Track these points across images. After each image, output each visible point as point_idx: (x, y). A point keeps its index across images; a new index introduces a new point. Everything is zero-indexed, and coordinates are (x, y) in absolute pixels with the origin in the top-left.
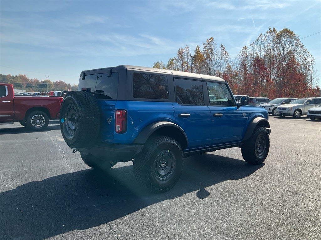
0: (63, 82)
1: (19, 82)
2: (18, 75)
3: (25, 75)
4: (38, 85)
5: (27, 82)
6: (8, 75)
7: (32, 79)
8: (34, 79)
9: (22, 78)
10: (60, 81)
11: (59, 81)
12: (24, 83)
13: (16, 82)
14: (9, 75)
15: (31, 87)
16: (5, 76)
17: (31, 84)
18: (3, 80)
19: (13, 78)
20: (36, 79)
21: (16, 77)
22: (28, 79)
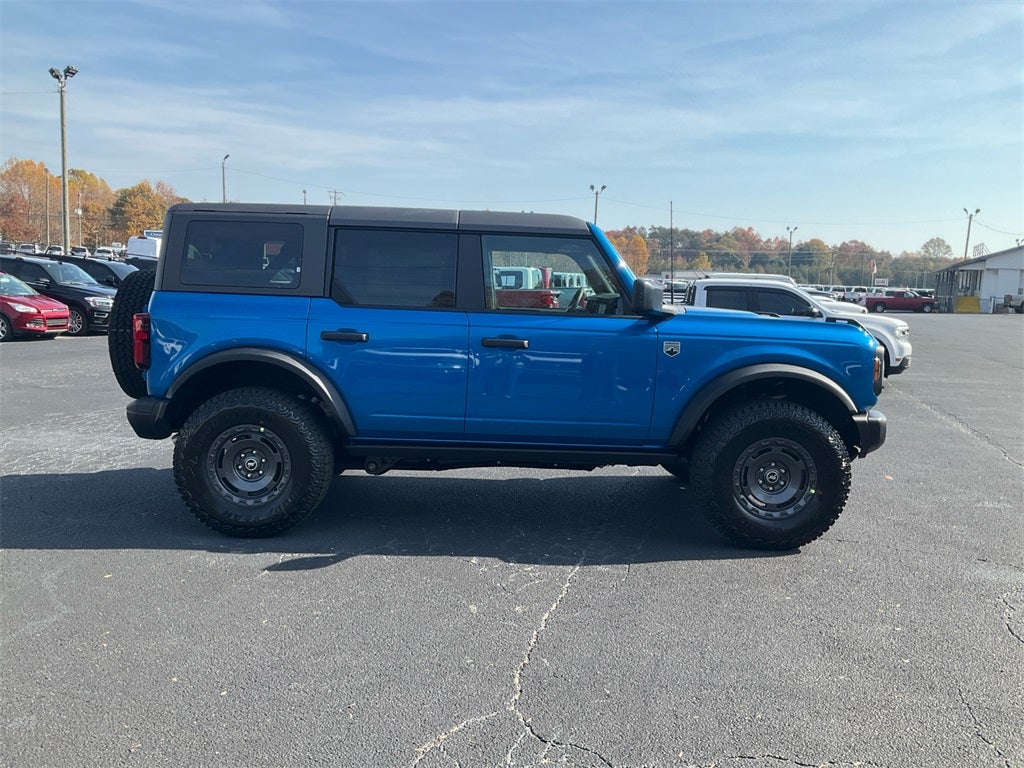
0: (863, 244)
1: (732, 251)
2: (730, 229)
3: (750, 229)
4: (786, 256)
5: (755, 249)
6: (704, 232)
7: (769, 240)
8: (777, 238)
9: (743, 237)
10: (856, 242)
11: (852, 242)
12: (746, 252)
13: (724, 252)
14: (709, 232)
15: (764, 264)
16: (698, 234)
17: (766, 256)
18: (692, 247)
19: (718, 238)
20: (780, 239)
21: (727, 234)
22: (759, 241)
